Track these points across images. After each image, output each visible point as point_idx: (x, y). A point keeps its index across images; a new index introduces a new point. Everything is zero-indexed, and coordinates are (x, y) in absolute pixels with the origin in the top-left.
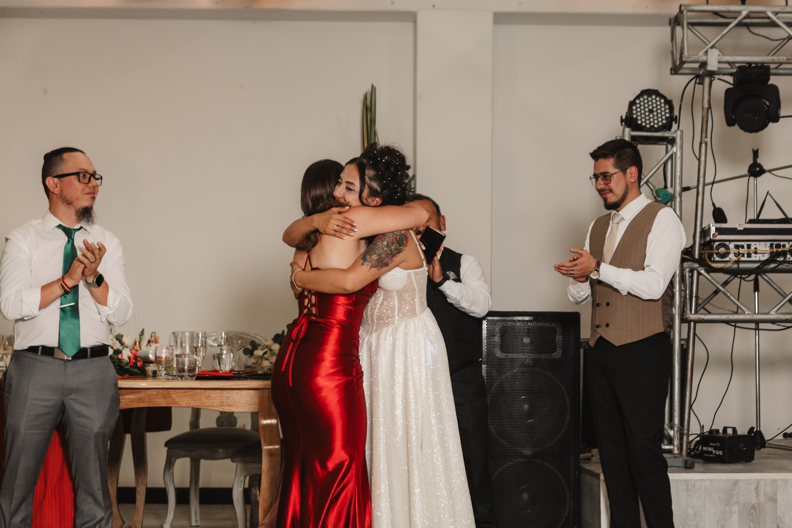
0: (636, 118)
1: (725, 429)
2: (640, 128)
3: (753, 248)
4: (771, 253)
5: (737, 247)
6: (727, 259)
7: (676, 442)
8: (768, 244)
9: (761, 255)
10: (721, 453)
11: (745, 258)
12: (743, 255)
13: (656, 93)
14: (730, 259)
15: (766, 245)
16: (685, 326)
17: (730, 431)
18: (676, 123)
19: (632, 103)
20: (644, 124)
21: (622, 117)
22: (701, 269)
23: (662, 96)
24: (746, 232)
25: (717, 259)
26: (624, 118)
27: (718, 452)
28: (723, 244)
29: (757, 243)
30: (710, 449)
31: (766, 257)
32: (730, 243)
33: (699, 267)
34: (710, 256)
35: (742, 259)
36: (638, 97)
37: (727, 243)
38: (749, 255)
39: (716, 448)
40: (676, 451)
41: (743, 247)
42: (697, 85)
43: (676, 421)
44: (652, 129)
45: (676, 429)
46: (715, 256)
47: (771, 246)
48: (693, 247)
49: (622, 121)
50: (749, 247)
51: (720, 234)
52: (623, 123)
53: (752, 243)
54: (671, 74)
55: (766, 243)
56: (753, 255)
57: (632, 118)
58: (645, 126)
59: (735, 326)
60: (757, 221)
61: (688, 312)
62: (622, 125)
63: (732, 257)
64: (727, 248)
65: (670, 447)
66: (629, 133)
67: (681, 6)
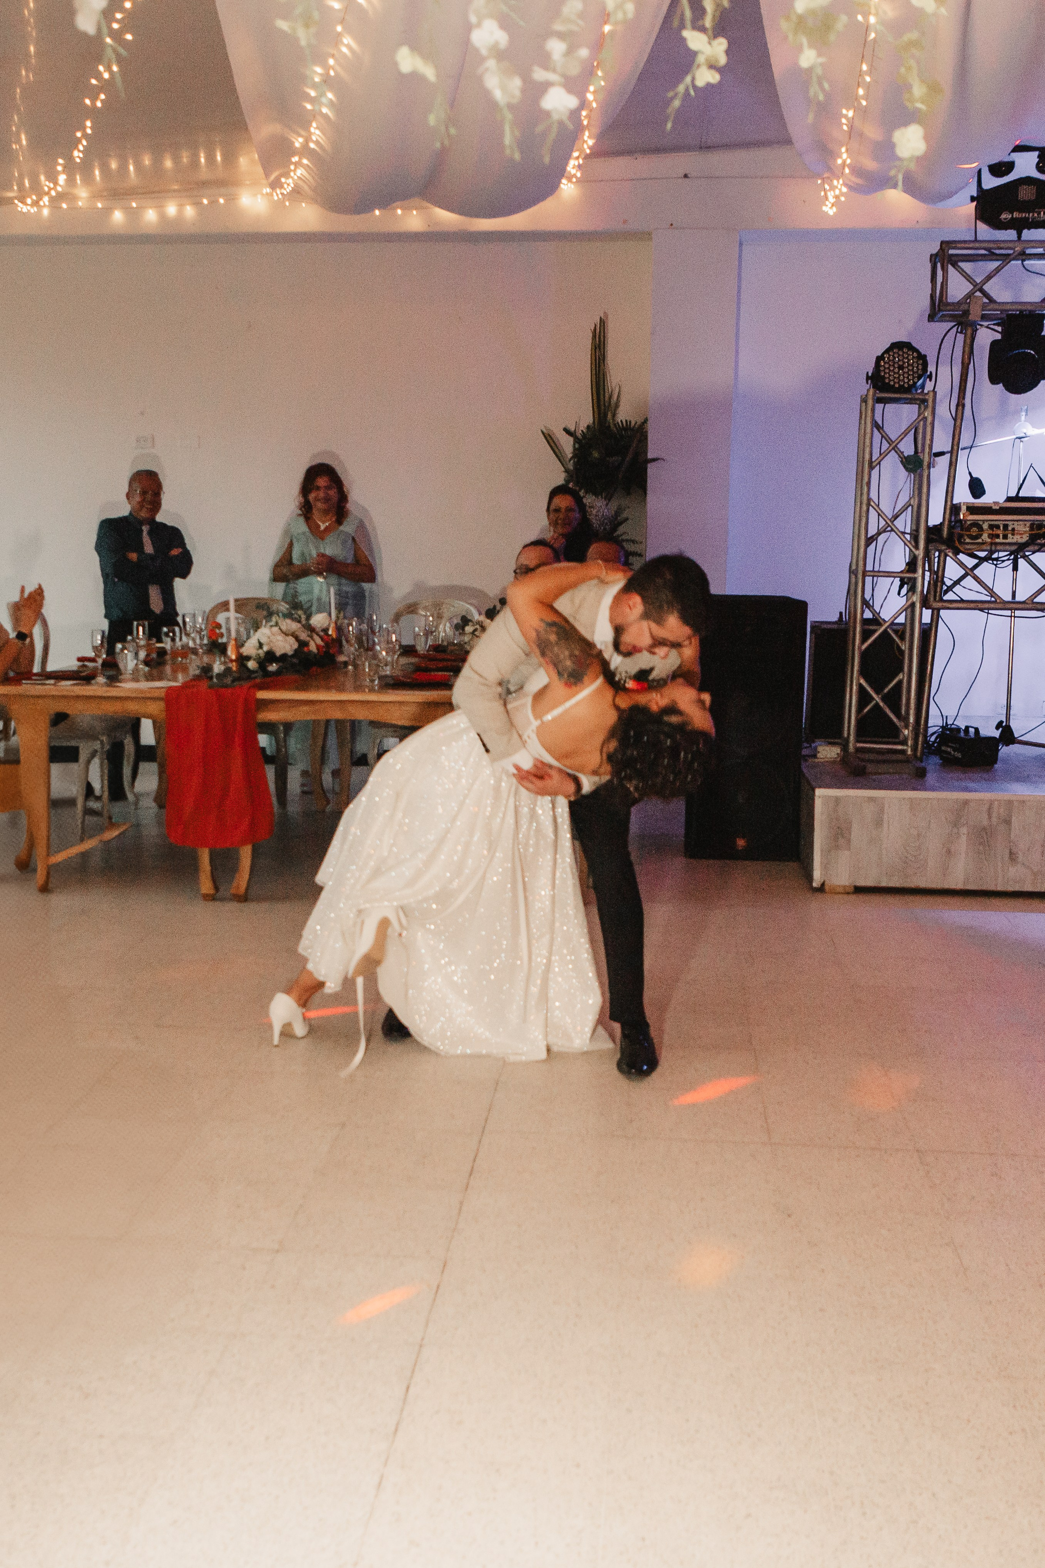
0: (884, 376)
1: (967, 728)
2: (888, 388)
3: (1010, 528)
4: (1031, 535)
5: (991, 527)
6: (980, 540)
7: (910, 743)
8: (1028, 524)
9: (1019, 537)
10: (959, 755)
11: (1000, 540)
12: (998, 536)
13: (908, 346)
14: (983, 540)
15: (1025, 525)
17: (972, 730)
18: (930, 380)
19: (879, 359)
20: (892, 383)
21: (868, 373)
22: (949, 552)
23: (915, 350)
24: (1003, 511)
25: (968, 540)
26: (870, 375)
27: (956, 755)
28: (975, 524)
29: (1016, 523)
30: (949, 749)
31: (1025, 538)
32: (984, 523)
33: (946, 549)
34: (961, 536)
35: (997, 540)
36: (887, 351)
37: (981, 523)
38: (1005, 537)
39: (955, 749)
40: (909, 752)
41: (998, 527)
42: (958, 334)
43: (912, 720)
44: (900, 388)
45: (911, 728)
46: (966, 537)
47: (1032, 527)
48: (942, 524)
49: (868, 378)
50: (1006, 527)
51: (972, 514)
52: (869, 381)
53: (1010, 523)
54: (929, 321)
55: (1026, 522)
56: (1010, 535)
57: (880, 375)
58: (894, 385)
59: (988, 613)
60: (1017, 498)
61: (932, 599)
62: (867, 383)
63: (985, 537)
64: (980, 528)
65: (900, 747)
66: (874, 395)
67: (942, 242)
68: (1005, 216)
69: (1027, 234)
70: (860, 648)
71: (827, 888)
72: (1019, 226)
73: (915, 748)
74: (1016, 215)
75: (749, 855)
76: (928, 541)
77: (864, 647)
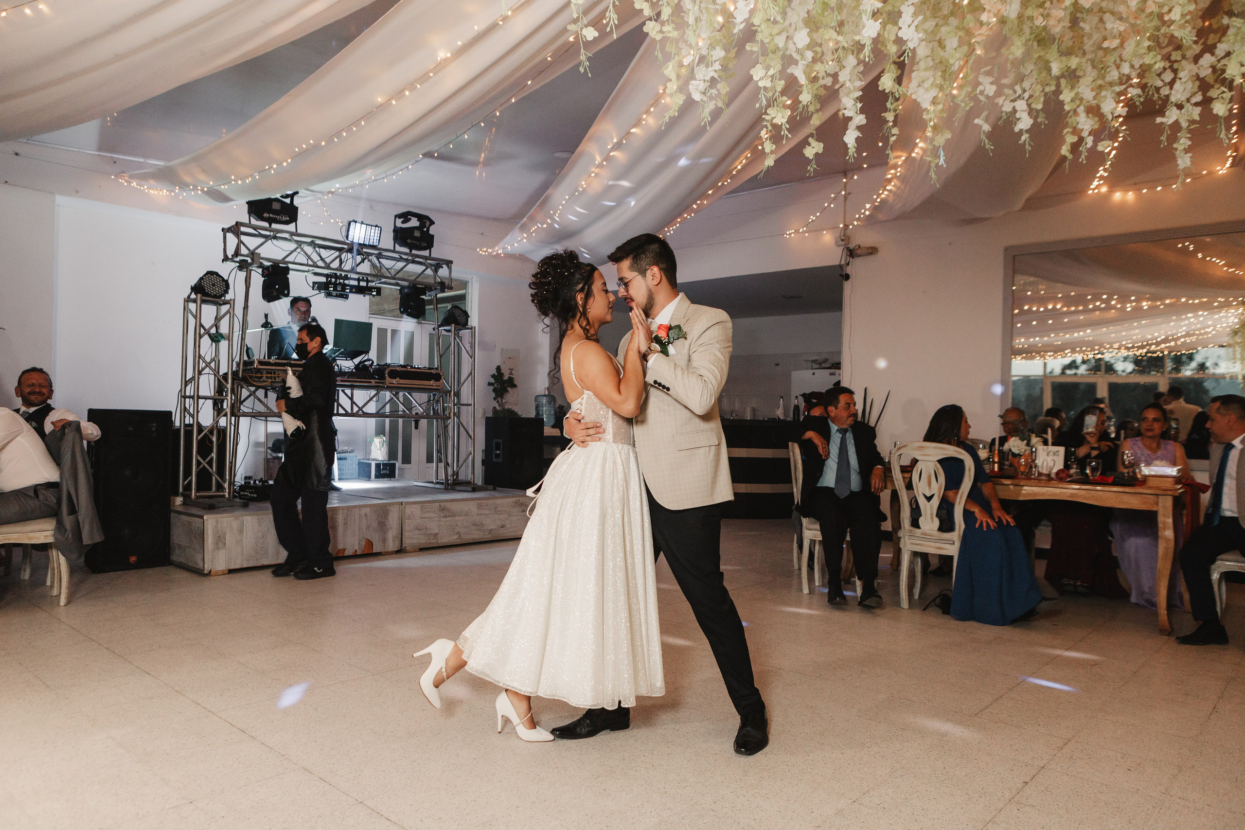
0: (202, 287)
2: (207, 295)
6: (262, 380)
7: (226, 491)
10: (255, 495)
13: (217, 274)
16: (233, 418)
19: (201, 279)
20: (209, 293)
21: (192, 285)
22: (245, 385)
23: (222, 277)
27: (252, 495)
30: (247, 493)
33: (243, 384)
34: (251, 377)
36: (205, 275)
37: (263, 370)
39: (251, 493)
40: (227, 496)
42: (241, 270)
43: (227, 477)
44: (215, 296)
49: (192, 288)
50: (275, 373)
53: (277, 371)
56: (277, 378)
57: (200, 286)
58: (210, 295)
61: (236, 411)
62: (192, 292)
63: (264, 378)
64: (262, 374)
65: (222, 494)
66: (201, 298)
67: (237, 222)
68: (266, 215)
69: (274, 226)
70: (197, 438)
71: (212, 573)
72: (271, 221)
73: (229, 494)
74: (271, 215)
75: (138, 566)
76: (233, 379)
77: (199, 437)
